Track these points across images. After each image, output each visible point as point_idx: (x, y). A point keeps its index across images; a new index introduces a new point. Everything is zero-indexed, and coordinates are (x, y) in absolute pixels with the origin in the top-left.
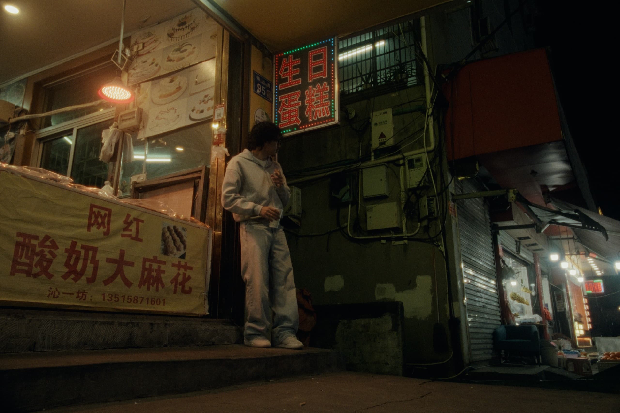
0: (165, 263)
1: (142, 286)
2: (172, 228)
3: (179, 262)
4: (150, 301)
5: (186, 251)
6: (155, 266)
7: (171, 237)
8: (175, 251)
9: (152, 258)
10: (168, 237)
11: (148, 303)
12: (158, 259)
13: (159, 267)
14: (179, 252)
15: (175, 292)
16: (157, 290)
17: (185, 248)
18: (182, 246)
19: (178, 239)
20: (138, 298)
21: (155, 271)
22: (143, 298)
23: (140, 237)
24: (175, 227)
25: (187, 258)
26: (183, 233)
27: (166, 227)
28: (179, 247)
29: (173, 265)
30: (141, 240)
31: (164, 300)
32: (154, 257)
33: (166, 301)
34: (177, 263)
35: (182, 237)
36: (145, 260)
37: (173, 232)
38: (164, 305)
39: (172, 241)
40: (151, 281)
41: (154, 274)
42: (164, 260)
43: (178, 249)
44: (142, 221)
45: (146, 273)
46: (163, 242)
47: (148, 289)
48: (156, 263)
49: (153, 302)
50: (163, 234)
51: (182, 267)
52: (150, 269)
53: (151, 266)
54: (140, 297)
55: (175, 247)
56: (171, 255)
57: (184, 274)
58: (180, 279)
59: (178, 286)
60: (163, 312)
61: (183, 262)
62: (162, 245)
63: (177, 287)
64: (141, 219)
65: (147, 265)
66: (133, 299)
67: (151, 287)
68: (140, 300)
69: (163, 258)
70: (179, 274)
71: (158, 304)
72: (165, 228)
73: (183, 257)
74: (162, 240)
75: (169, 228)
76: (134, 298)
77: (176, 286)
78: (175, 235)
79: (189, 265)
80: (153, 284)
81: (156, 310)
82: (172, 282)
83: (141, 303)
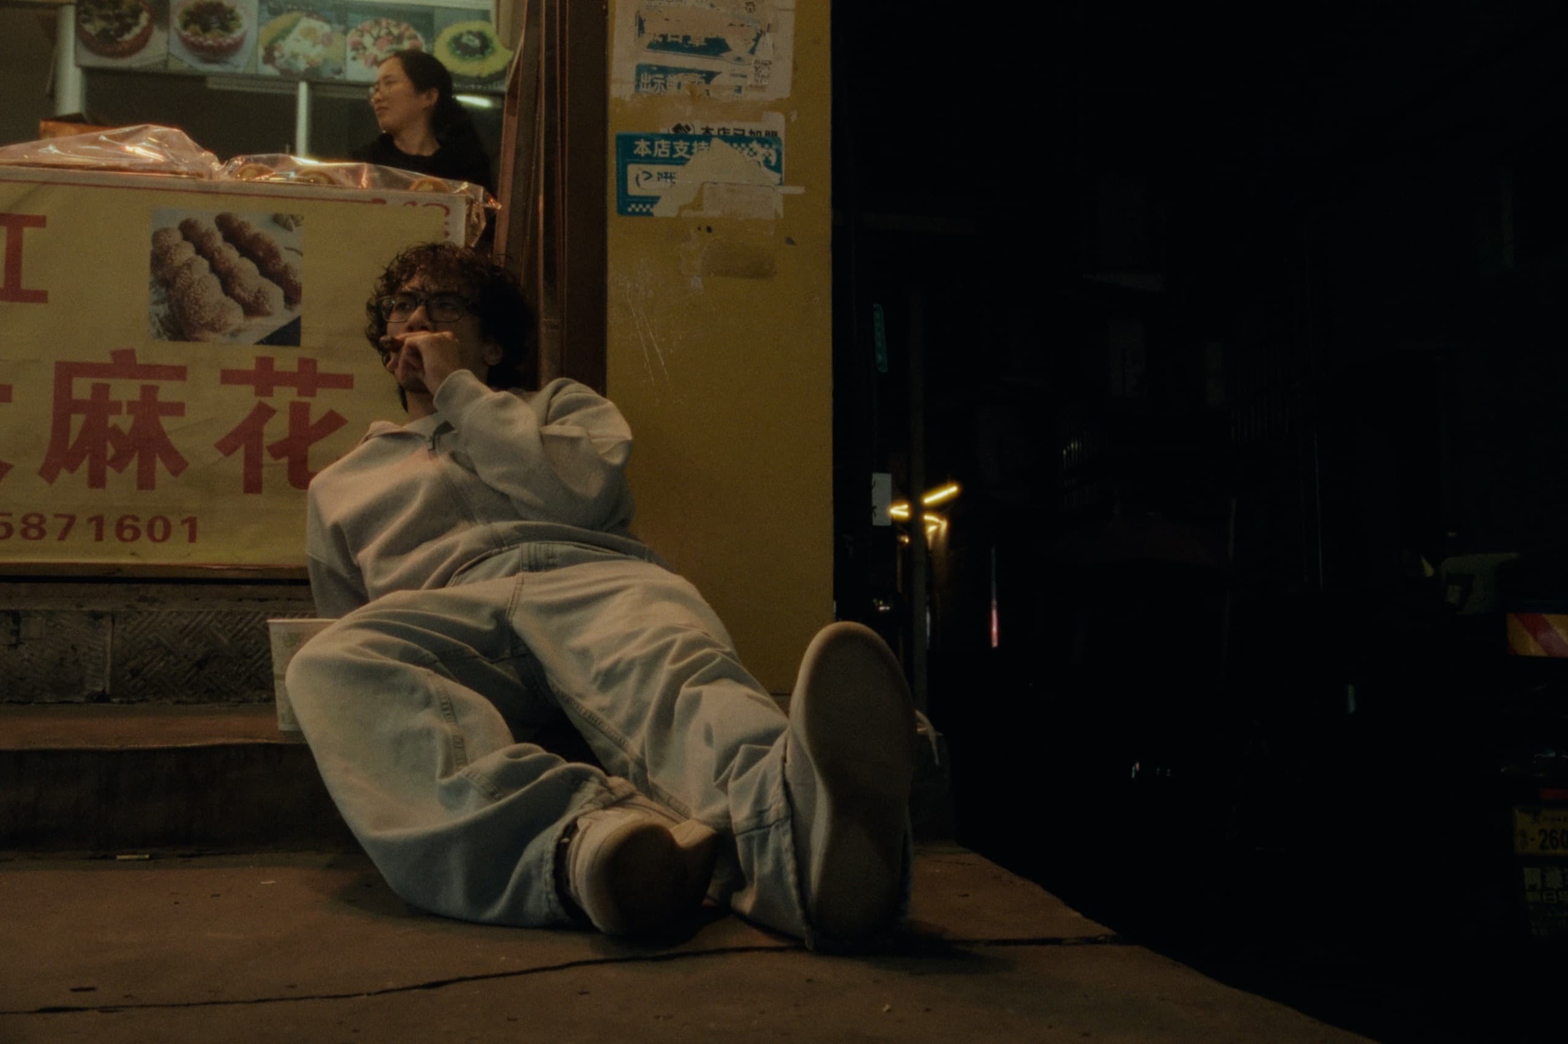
0: (179, 373)
1: (64, 474)
2: (207, 223)
3: (265, 363)
4: (109, 531)
5: (299, 310)
6: (125, 390)
7: (205, 263)
8: (236, 317)
9: (108, 359)
10: (188, 265)
11: (99, 537)
12: (140, 361)
13: (149, 393)
14: (257, 321)
15: (253, 485)
16: (146, 481)
17: (292, 296)
18: (276, 294)
19: (247, 268)
20: (42, 519)
21: (125, 409)
22: (71, 519)
23: (28, 282)
24: (224, 222)
25: (310, 340)
26: (278, 238)
27: (174, 225)
28: (257, 298)
29: (229, 377)
30: (39, 297)
31: (192, 523)
32: (115, 354)
33: (200, 524)
34: (250, 365)
35: (272, 254)
36: (67, 372)
37: (218, 240)
38: (192, 538)
39: (214, 282)
40: (111, 451)
41: (123, 422)
42: (177, 362)
43: (252, 309)
44: (39, 222)
45: (77, 421)
46: (163, 290)
47: (97, 480)
48: (132, 376)
49: (128, 534)
50: (160, 258)
51: (286, 379)
52: (100, 404)
53: (101, 391)
54: (57, 516)
55: (230, 302)
56: (212, 336)
57: (299, 412)
58: (277, 429)
59: (267, 458)
60: (191, 567)
61: (286, 359)
62: (156, 303)
63: (260, 466)
64: (24, 211)
65: (82, 388)
66: (18, 526)
67: (110, 472)
68: (54, 525)
69: (169, 353)
70: (263, 413)
71: (159, 535)
72: (166, 230)
73: (288, 335)
74: (152, 285)
75: (188, 230)
76: (25, 520)
77: (253, 463)
78: (231, 255)
79: (324, 367)
80: (119, 463)
81: (139, 561)
82: (226, 447)
83: (62, 537)
